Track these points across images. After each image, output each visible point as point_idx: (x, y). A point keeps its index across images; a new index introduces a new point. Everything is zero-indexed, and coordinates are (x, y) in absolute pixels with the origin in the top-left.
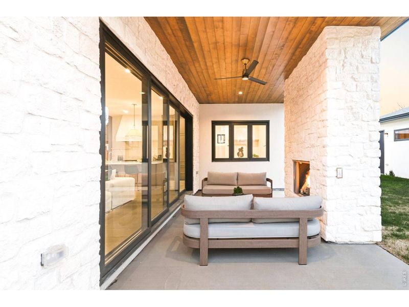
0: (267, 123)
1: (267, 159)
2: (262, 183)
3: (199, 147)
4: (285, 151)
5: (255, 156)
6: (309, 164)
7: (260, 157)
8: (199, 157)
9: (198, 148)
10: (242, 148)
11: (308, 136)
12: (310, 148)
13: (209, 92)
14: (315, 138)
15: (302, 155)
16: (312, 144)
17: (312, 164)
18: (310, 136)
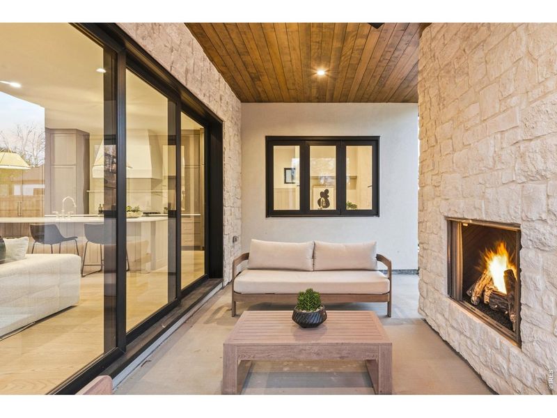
0: (373, 141)
1: (375, 212)
2: (368, 266)
3: (241, 188)
4: (421, 195)
5: (351, 205)
6: (520, 232)
7: (359, 208)
8: (242, 206)
9: (239, 190)
10: (327, 191)
11: (513, 148)
12: (522, 185)
13: (254, 71)
14: (551, 151)
15: (483, 206)
16: (534, 170)
17: (532, 233)
18: (519, 147)
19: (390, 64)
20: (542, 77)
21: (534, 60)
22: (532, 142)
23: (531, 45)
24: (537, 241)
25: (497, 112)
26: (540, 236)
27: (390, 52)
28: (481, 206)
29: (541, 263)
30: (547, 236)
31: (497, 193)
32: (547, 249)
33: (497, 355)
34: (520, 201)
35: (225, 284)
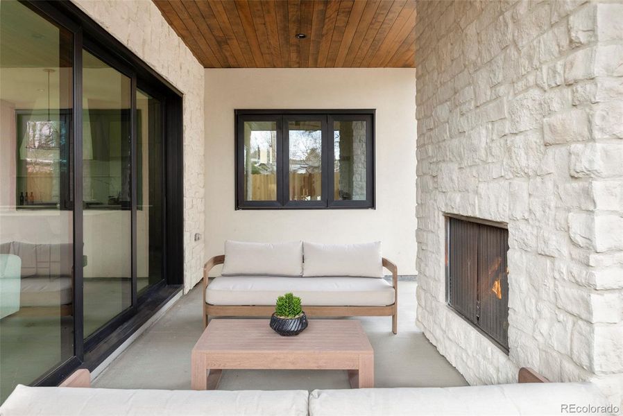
0: (368, 116)
1: (370, 203)
3: (205, 175)
4: (419, 186)
6: (507, 230)
8: (205, 197)
9: (202, 177)
11: (502, 141)
12: (509, 181)
13: (221, 35)
14: (532, 149)
15: (477, 202)
16: (518, 166)
17: (517, 233)
18: (507, 140)
19: (384, 26)
20: (525, 70)
21: (518, 50)
22: (517, 137)
23: (516, 34)
24: (522, 242)
25: (488, 99)
26: (524, 237)
27: (383, 14)
28: (475, 202)
29: (525, 264)
30: (529, 237)
31: (488, 188)
32: (529, 250)
33: (488, 366)
34: (508, 198)
35: (186, 291)
